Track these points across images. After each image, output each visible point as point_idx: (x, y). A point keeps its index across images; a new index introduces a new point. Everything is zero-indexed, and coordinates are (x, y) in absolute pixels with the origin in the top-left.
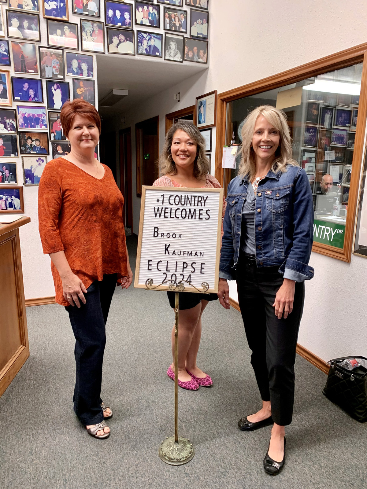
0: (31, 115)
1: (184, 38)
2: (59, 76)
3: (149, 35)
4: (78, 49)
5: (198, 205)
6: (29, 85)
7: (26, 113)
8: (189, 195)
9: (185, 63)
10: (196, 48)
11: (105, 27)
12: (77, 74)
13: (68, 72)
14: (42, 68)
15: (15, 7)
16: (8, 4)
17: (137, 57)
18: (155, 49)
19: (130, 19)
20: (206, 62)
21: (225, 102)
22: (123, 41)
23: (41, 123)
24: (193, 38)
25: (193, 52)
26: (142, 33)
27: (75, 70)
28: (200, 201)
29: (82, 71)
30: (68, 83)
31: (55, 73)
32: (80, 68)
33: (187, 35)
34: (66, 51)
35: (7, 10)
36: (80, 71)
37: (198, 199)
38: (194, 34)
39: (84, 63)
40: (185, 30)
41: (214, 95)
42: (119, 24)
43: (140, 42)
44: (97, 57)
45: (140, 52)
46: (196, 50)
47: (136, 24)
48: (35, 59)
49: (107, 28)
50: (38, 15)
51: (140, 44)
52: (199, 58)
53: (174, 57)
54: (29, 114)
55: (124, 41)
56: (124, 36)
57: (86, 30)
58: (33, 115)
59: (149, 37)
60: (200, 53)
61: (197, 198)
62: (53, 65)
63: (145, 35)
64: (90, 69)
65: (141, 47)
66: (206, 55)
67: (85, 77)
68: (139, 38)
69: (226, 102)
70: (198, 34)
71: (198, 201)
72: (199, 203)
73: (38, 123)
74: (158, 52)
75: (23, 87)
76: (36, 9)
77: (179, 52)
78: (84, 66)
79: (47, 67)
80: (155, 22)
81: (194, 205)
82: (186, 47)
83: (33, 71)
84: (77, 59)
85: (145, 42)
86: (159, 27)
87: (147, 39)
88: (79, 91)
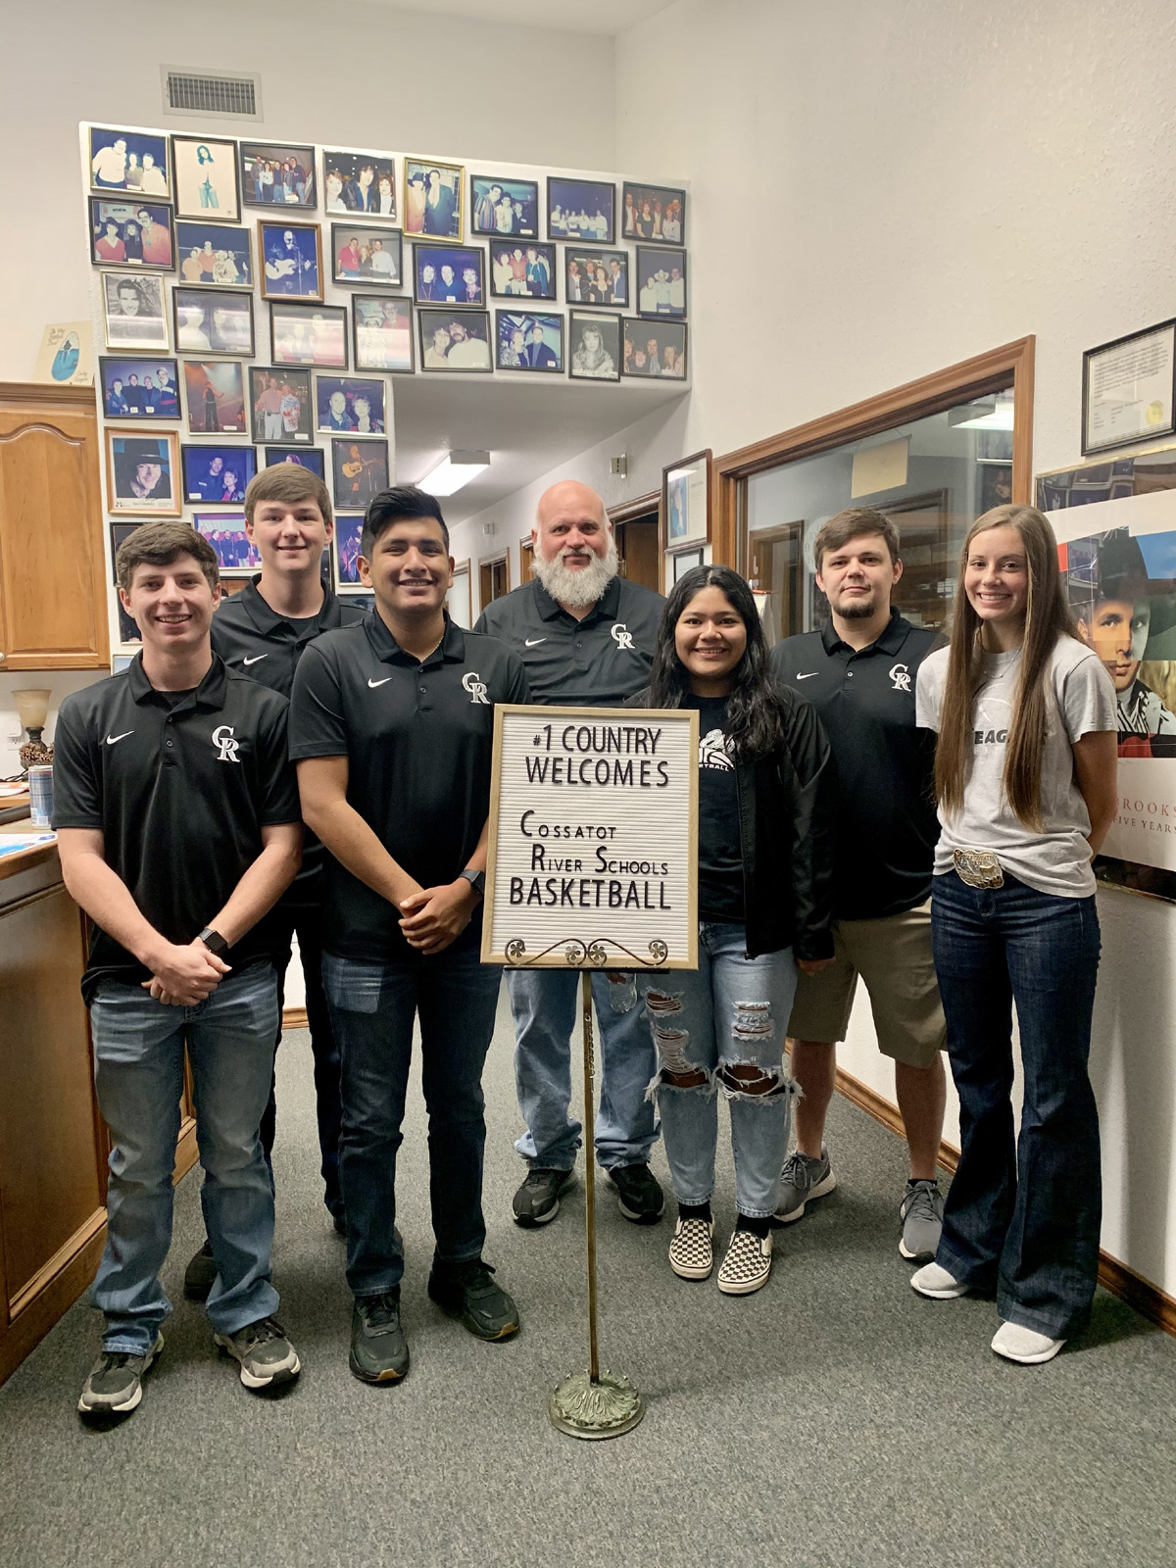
0: (228, 534)
1: (622, 319)
3: (527, 318)
4: (346, 367)
5: (637, 751)
6: (224, 463)
7: (214, 532)
10: (653, 342)
11: (415, 308)
12: (344, 427)
13: (321, 423)
14: (257, 418)
15: (194, 280)
16: (178, 273)
18: (546, 352)
19: (478, 284)
20: (681, 375)
21: (732, 480)
22: (460, 338)
23: (253, 554)
24: (646, 317)
25: (646, 352)
27: (338, 418)
29: (356, 419)
31: (289, 429)
32: (350, 411)
35: (174, 288)
36: (350, 420)
37: (637, 736)
38: (649, 306)
39: (360, 401)
40: (622, 301)
41: (703, 462)
42: (451, 299)
44: (395, 382)
45: (504, 362)
46: (655, 349)
47: (494, 294)
48: (240, 399)
49: (419, 311)
51: (505, 344)
52: (663, 367)
53: (596, 367)
54: (222, 534)
55: (463, 339)
56: (464, 326)
57: (366, 320)
58: (232, 534)
60: (666, 354)
61: (633, 734)
62: (283, 409)
64: (377, 413)
65: (508, 350)
66: (681, 359)
67: (363, 433)
68: (501, 329)
69: (736, 480)
70: (659, 306)
71: (638, 742)
72: (641, 746)
73: (244, 555)
74: (553, 357)
75: (210, 467)
76: (245, 280)
77: (607, 356)
78: (362, 408)
79: (269, 415)
80: (544, 285)
81: (628, 751)
82: (626, 342)
83: (235, 428)
84: (344, 390)
85: (518, 338)
86: (553, 298)
88: (347, 470)
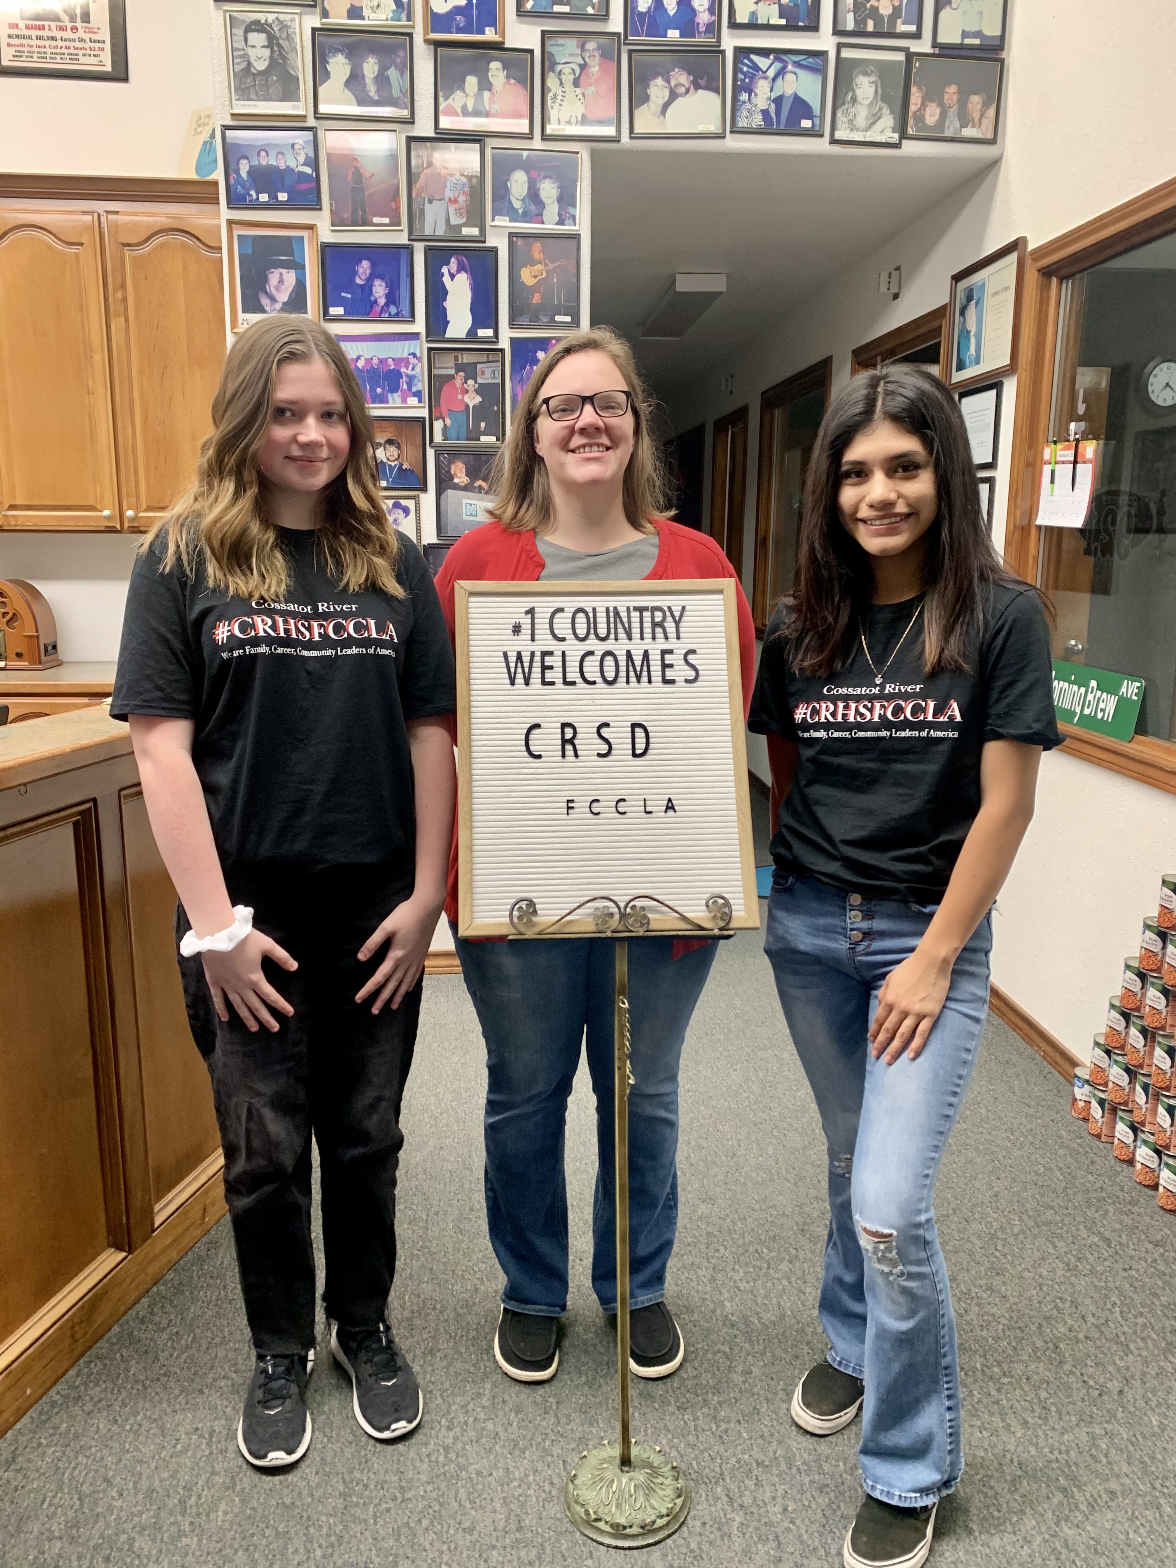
0: (375, 361)
1: (910, 56)
2: (466, 231)
3: (777, 59)
4: (530, 136)
5: (654, 638)
6: (373, 266)
7: (359, 358)
8: (622, 603)
9: (910, 148)
10: (952, 89)
11: (625, 50)
12: (526, 217)
13: (496, 212)
14: (415, 207)
15: (339, 19)
16: (318, 10)
17: (734, 143)
18: (801, 107)
19: (711, 10)
20: (990, 136)
21: (1054, 280)
22: (683, 90)
23: (405, 387)
24: (945, 51)
25: (941, 104)
26: (753, 57)
27: (517, 204)
28: (661, 625)
29: (541, 204)
30: (494, 251)
31: (455, 221)
32: (534, 196)
33: (923, 46)
34: (491, 143)
35: (314, 30)
36: (533, 208)
37: (653, 617)
38: (949, 35)
39: (547, 181)
40: (913, 28)
41: (1013, 257)
42: (673, 34)
43: (743, 86)
44: (593, 154)
45: (742, 123)
46: (955, 97)
47: (734, 25)
48: (394, 181)
49: (630, 52)
50: (410, 35)
51: (744, 96)
52: (964, 125)
53: (869, 128)
54: (369, 361)
55: (687, 91)
56: (689, 74)
57: (559, 68)
58: (381, 361)
59: (778, 65)
60: (970, 106)
61: (647, 615)
62: (448, 194)
63: (762, 62)
64: (566, 199)
65: (748, 106)
66: (991, 112)
67: (550, 226)
68: (741, 76)
69: (1061, 280)
70: (965, 34)
71: (654, 625)
72: (659, 630)
73: (395, 388)
74: (809, 115)
75: (355, 273)
76: (404, 16)
77: (886, 111)
78: (548, 190)
79: (430, 202)
80: (803, 11)
81: (642, 638)
82: (914, 90)
83: (386, 220)
84: (527, 166)
85: (762, 88)
86: (814, 27)
87: (771, 73)
88: (527, 276)
